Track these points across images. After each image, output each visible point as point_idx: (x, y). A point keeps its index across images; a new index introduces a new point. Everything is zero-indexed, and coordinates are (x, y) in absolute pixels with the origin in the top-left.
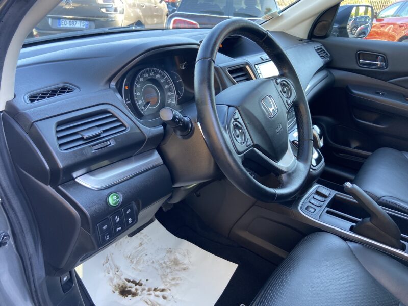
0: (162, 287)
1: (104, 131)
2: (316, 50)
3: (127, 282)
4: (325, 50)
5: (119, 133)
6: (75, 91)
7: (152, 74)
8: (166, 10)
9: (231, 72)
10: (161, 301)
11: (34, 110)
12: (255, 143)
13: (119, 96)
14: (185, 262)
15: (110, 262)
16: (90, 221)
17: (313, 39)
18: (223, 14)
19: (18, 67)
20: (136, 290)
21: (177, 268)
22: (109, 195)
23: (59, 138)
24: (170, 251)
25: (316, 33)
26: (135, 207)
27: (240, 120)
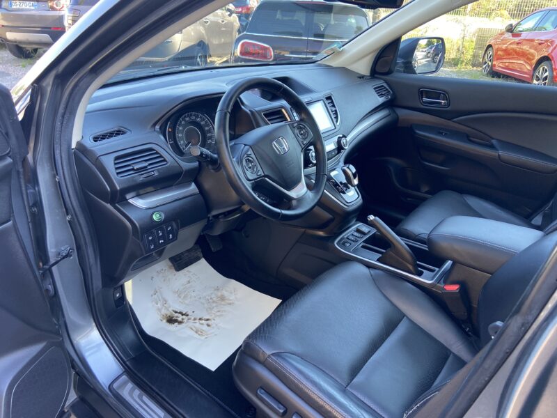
0: (207, 318)
1: (150, 165)
2: (375, 89)
3: (174, 313)
4: (387, 87)
5: (161, 166)
6: (128, 133)
7: (193, 118)
8: (237, 24)
9: (266, 115)
10: (205, 327)
11: (99, 148)
12: (266, 174)
13: (162, 137)
14: (231, 298)
15: (158, 294)
16: (139, 230)
17: (376, 76)
18: (301, 36)
19: (86, 113)
20: (183, 319)
21: (223, 303)
22: (153, 214)
23: (116, 169)
24: (218, 289)
25: (378, 69)
26: (175, 226)
27: (253, 156)
